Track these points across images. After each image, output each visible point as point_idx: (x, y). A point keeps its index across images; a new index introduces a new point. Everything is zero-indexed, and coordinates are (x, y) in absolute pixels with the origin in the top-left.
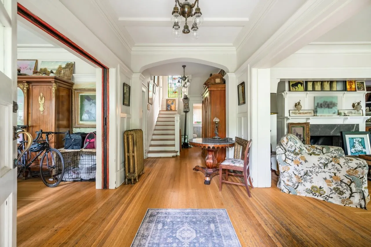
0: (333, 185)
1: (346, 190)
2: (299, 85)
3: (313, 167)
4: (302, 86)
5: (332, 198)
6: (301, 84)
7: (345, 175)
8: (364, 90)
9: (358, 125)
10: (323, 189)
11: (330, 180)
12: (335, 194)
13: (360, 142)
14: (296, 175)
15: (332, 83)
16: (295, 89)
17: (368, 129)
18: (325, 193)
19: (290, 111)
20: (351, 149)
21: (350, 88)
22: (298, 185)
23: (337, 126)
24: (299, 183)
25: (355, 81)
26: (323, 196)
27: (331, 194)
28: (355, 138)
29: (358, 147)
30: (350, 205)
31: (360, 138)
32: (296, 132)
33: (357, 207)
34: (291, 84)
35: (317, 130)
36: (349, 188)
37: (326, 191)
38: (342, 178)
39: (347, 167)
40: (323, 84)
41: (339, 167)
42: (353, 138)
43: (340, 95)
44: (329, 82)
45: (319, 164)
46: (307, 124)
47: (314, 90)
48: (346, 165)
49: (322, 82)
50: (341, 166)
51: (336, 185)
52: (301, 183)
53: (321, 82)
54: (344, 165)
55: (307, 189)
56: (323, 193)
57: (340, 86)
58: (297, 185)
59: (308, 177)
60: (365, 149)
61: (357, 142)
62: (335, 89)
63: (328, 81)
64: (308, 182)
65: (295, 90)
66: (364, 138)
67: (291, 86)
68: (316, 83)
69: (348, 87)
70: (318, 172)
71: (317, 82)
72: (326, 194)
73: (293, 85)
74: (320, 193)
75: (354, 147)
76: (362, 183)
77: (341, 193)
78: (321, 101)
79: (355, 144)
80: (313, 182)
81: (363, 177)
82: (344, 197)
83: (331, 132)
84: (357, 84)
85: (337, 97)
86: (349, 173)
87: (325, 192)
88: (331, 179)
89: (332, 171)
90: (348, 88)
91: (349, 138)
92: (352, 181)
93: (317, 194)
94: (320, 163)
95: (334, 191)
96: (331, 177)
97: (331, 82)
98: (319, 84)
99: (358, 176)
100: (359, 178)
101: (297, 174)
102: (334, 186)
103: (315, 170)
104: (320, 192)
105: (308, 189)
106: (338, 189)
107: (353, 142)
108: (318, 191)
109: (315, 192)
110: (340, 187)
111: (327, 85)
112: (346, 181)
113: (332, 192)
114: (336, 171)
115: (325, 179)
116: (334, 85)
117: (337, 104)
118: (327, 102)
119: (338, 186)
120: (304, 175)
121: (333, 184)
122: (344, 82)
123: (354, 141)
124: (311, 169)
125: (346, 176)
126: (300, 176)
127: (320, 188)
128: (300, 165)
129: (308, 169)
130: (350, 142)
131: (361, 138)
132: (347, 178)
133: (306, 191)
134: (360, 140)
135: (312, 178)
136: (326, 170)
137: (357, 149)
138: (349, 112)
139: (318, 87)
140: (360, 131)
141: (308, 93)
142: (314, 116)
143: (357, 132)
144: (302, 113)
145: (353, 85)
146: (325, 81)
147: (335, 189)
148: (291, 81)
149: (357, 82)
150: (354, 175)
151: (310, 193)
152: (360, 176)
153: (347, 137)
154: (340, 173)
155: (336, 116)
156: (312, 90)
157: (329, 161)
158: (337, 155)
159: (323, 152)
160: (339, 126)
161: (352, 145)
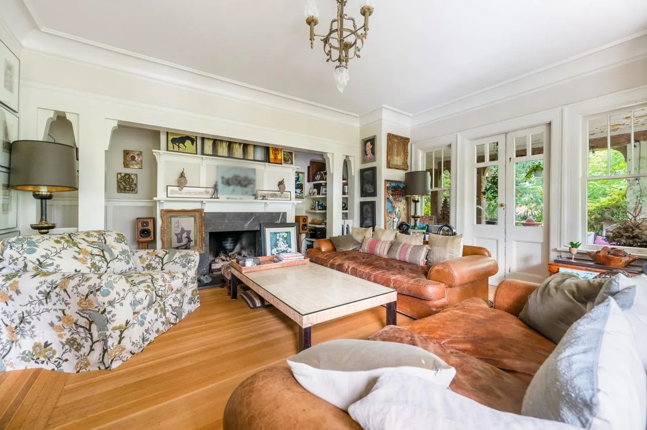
0: (65, 334)
1: (84, 340)
2: (188, 143)
3: (31, 303)
4: (193, 144)
5: (66, 360)
6: (193, 141)
7: (78, 311)
8: (292, 164)
9: (285, 214)
10: (51, 346)
11: (60, 326)
12: (70, 351)
13: (285, 239)
14: (7, 325)
15: (247, 147)
16: (179, 147)
17: (302, 219)
18: (55, 354)
19: (168, 187)
20: (272, 249)
21: (275, 158)
22: (10, 348)
23: (256, 215)
24: (13, 342)
25: (281, 149)
26: (53, 360)
27: (64, 353)
28: (279, 233)
29: (282, 245)
30: (88, 369)
31: (285, 232)
32: (180, 227)
33: (100, 368)
34: (170, 138)
35: (222, 222)
36: (88, 335)
37: (56, 350)
38: (76, 317)
39: (76, 295)
40: (231, 147)
41: (66, 298)
42: (276, 233)
43: (260, 167)
44: (242, 145)
45: (38, 295)
46: (200, 211)
47: (215, 154)
48: (75, 291)
49: (230, 144)
50: (68, 294)
51: (70, 333)
52: (17, 341)
53: (228, 143)
54: (72, 291)
55: (24, 353)
56: (51, 355)
57: (260, 155)
58: (8, 348)
59: (27, 327)
60: (291, 248)
61: (281, 239)
62: (251, 157)
63: (240, 144)
64: (26, 337)
65: (177, 150)
66: (290, 232)
67: (170, 142)
68: (219, 143)
69: (272, 156)
70: (38, 313)
71: (222, 141)
72: (57, 356)
73: (174, 141)
74: (45, 357)
75: (276, 245)
76: (106, 321)
77: (79, 348)
78: (228, 175)
79: (278, 242)
80: (35, 336)
81: (105, 310)
82: (83, 354)
83: (246, 225)
84: (284, 155)
85: (254, 170)
86: (82, 307)
87: (54, 352)
88: (60, 323)
89: (58, 306)
90: (272, 159)
91: (271, 233)
92: (91, 320)
93: (42, 359)
94: (39, 293)
95: (67, 347)
96: (60, 319)
97: (245, 146)
98: (225, 145)
99: (97, 309)
100: (100, 312)
101: (9, 323)
102: (67, 335)
103: (34, 308)
104: (46, 353)
105: (27, 352)
106: (74, 340)
107: (275, 239)
108: (42, 354)
109: (38, 356)
110: (76, 336)
111: (239, 150)
112: (82, 322)
113: (64, 350)
114: (63, 307)
115: (52, 324)
116: (251, 150)
117: (254, 181)
118: (238, 176)
119: (73, 336)
120: (20, 323)
121: (66, 331)
122: (267, 149)
123: (278, 238)
124: (28, 308)
125: (80, 313)
126: (14, 326)
127: (46, 345)
128: (10, 302)
129: (24, 309)
130: (271, 238)
131: (287, 232)
132: (82, 317)
133: (23, 359)
134: (285, 235)
135: (33, 327)
136: (50, 306)
137: (280, 249)
138: (272, 194)
139: (223, 150)
140: (288, 222)
141: (204, 158)
142: (212, 198)
143: (284, 224)
144: (193, 192)
145: (278, 154)
146: (236, 143)
147: (70, 342)
148: (171, 133)
149: (284, 151)
150: (90, 310)
151: (29, 361)
152: (99, 309)
153: (268, 231)
154: (69, 308)
155: (252, 199)
156: (211, 154)
157: (54, 286)
158: (180, 264)
159: (162, 263)
160: (257, 215)
161: (273, 244)
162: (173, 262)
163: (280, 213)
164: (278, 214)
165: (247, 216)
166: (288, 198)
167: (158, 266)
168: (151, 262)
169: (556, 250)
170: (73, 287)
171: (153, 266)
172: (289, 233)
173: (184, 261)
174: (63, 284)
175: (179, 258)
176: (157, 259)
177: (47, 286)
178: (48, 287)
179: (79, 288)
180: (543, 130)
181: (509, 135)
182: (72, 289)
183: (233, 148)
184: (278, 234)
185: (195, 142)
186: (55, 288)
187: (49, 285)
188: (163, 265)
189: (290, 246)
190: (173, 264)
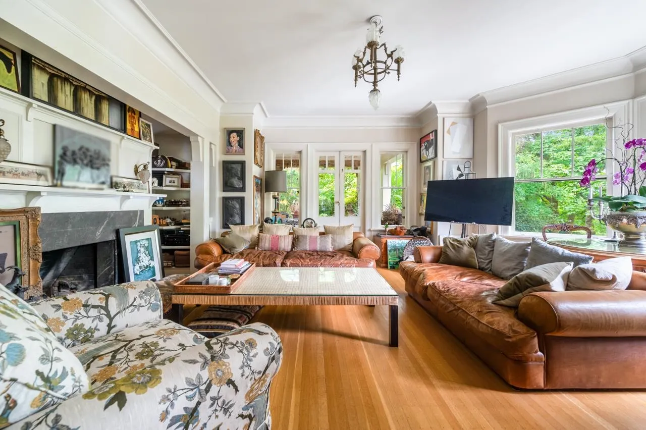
4: (10, 71)
6: (10, 64)
8: (151, 142)
9: (142, 213)
13: (147, 248)
15: (100, 103)
20: (134, 266)
21: (132, 129)
23: (110, 216)
28: (139, 241)
31: (146, 239)
35: (62, 230)
40: (79, 95)
43: (115, 138)
44: (94, 96)
46: (30, 212)
47: (52, 101)
57: (115, 118)
60: (153, 261)
61: (142, 250)
62: (105, 121)
63: (91, 92)
69: (129, 125)
75: (138, 260)
78: (73, 145)
79: (139, 255)
83: (98, 233)
84: (142, 126)
85: (109, 144)
90: (129, 129)
91: (131, 242)
97: (98, 100)
107: (136, 251)
111: (89, 104)
116: (105, 109)
117: (109, 160)
118: (88, 150)
123: (139, 248)
130: (132, 250)
134: (146, 243)
137: (142, 264)
138: (130, 182)
139: (65, 97)
140: (145, 224)
141: (34, 106)
143: (142, 227)
144: (10, 172)
145: (136, 124)
146: (85, 89)
149: (142, 122)
153: (128, 240)
155: (106, 189)
156: (46, 100)
157: (203, 387)
158: (147, 307)
159: (108, 315)
160: (112, 215)
161: (134, 259)
162: (132, 308)
163: (137, 211)
164: (135, 212)
165: (97, 218)
166: (146, 189)
167: (99, 323)
168: (79, 322)
169: (370, 230)
170: (242, 367)
171: (87, 327)
172: (149, 240)
173: (153, 299)
174: (220, 373)
175: (141, 297)
176: (93, 312)
177: (187, 397)
178: (189, 398)
179: (251, 364)
180: (360, 154)
181: (341, 153)
182: (241, 371)
183: (81, 99)
184: (138, 243)
185: (13, 67)
186: (207, 390)
187: (190, 393)
188: (111, 319)
189: (152, 259)
190: (133, 311)
